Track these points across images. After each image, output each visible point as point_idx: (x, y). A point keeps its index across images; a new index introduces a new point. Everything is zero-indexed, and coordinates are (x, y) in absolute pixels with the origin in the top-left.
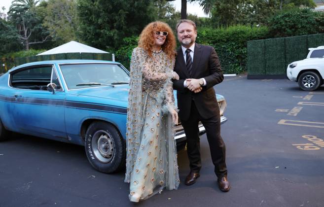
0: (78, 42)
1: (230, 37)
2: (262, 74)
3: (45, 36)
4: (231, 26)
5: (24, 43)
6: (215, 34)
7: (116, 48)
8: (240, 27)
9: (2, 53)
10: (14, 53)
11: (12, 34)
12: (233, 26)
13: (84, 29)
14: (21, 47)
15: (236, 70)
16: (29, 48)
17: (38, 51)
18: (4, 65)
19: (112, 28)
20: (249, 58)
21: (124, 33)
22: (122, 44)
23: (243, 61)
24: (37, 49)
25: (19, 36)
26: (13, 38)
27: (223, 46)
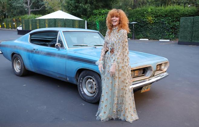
0: (63, 11)
1: (168, 14)
2: (189, 41)
3: (41, 6)
4: (169, 6)
5: (27, 10)
6: (157, 11)
7: (88, 17)
8: (176, 7)
9: (13, 16)
10: (21, 16)
11: (20, 3)
12: (171, 5)
13: (68, 3)
14: (25, 12)
15: (170, 37)
16: (31, 14)
17: (36, 15)
18: (14, 24)
19: (86, 3)
20: (181, 30)
21: (94, 7)
22: (92, 14)
23: (176, 31)
24: (36, 14)
25: (25, 5)
26: (21, 6)
27: (162, 20)
